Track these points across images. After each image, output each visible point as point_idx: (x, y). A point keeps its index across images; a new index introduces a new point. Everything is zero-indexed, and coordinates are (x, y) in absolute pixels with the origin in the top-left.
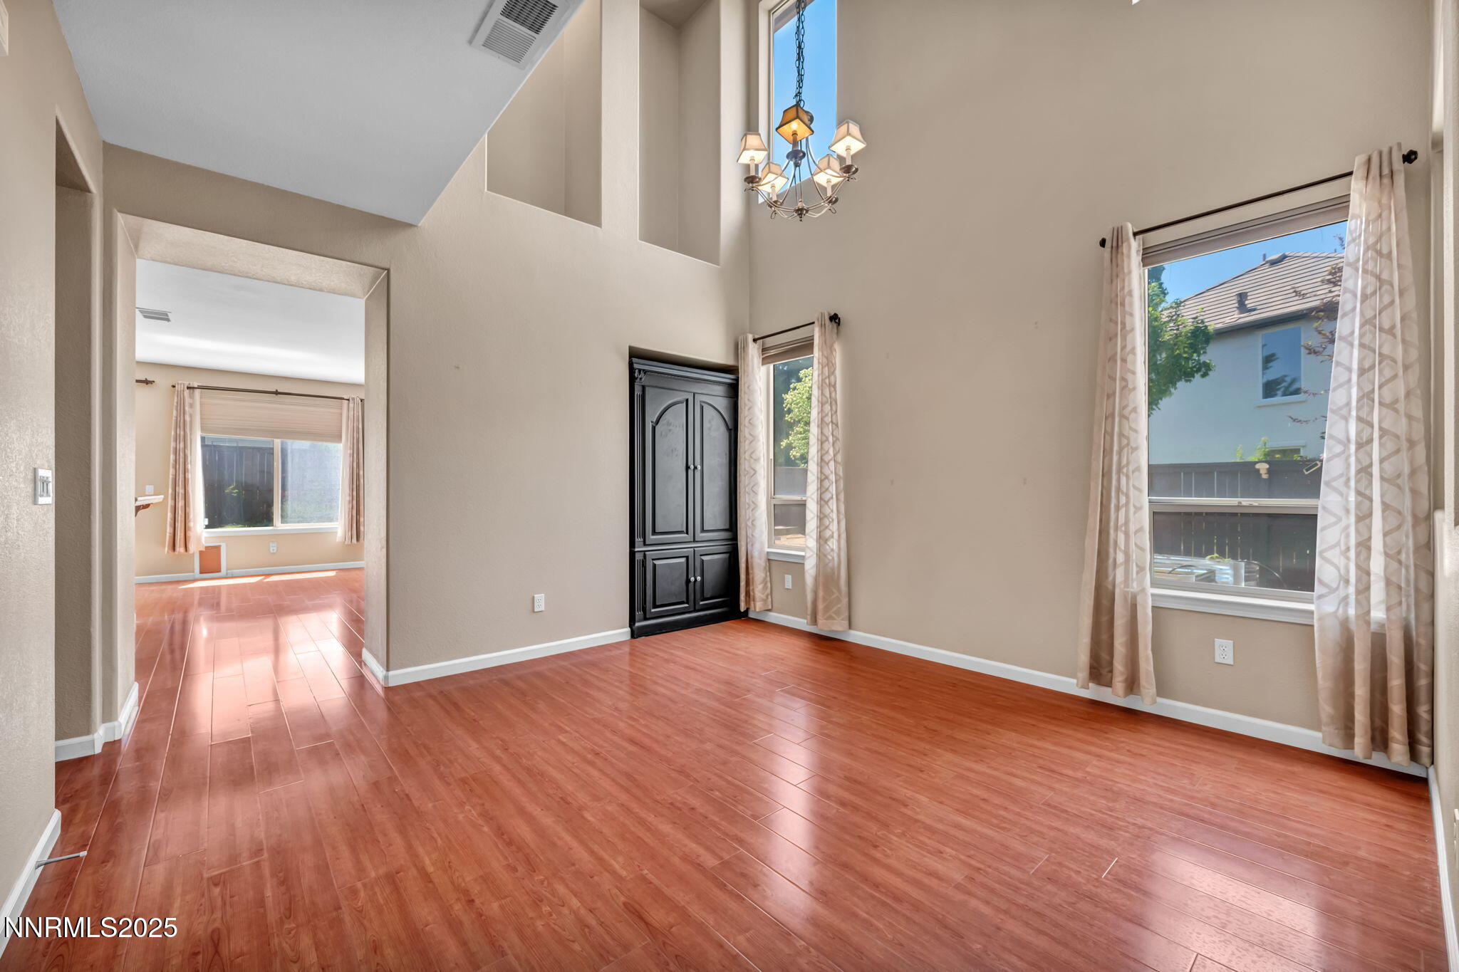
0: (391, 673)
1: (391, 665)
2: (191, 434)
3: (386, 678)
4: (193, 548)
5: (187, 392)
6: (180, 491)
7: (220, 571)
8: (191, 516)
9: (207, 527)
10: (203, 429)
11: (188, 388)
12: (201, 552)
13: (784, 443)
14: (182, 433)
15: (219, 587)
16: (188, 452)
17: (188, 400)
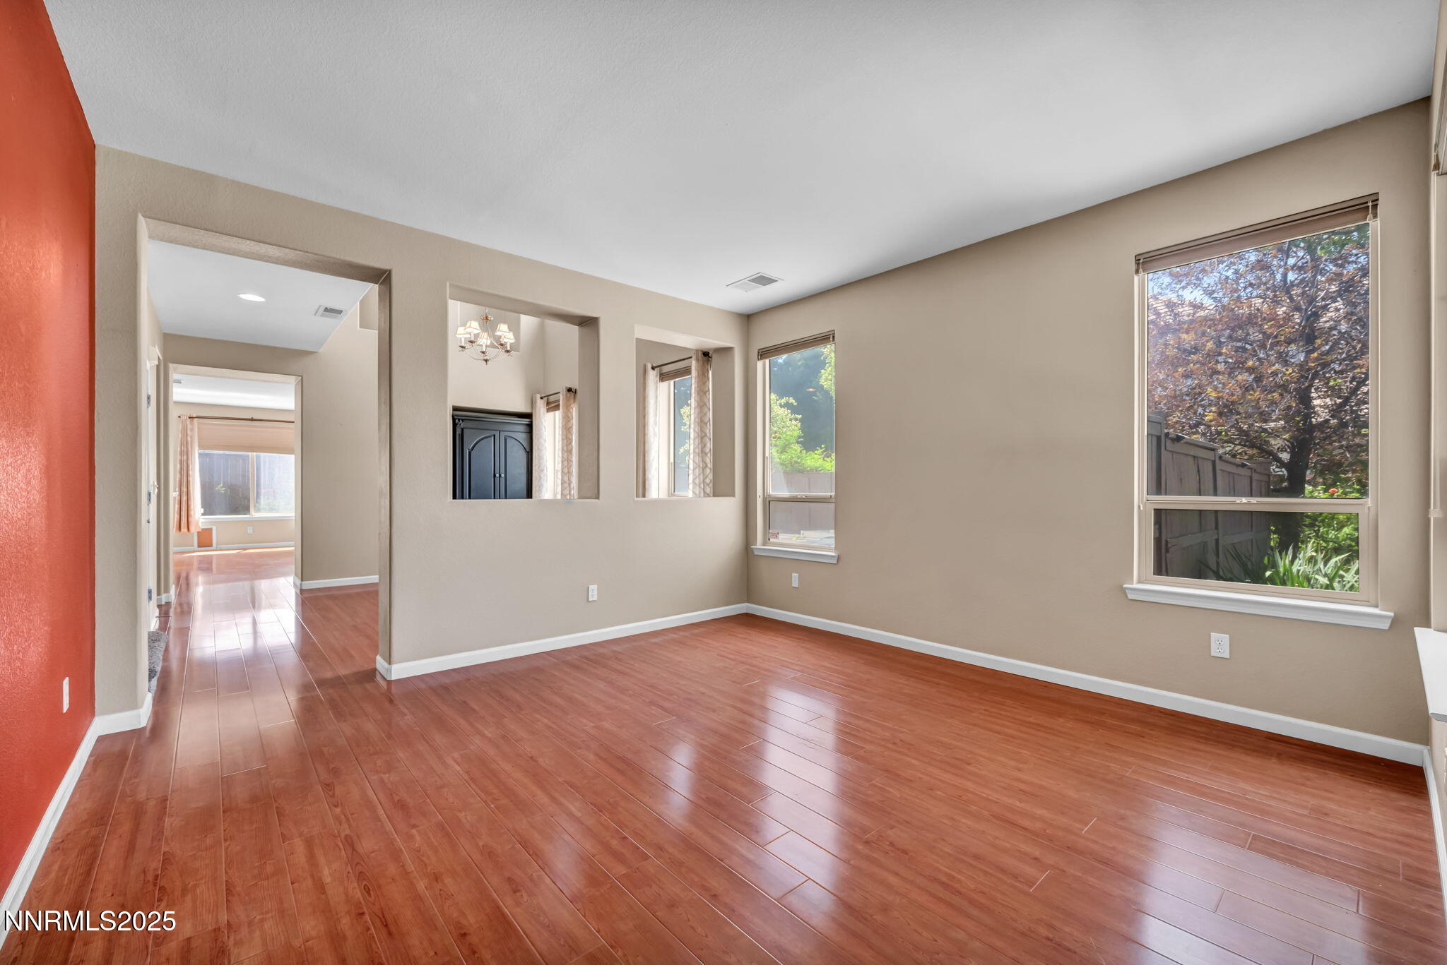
0: (304, 582)
1: (304, 578)
2: (191, 449)
3: (301, 585)
4: (193, 529)
5: (189, 420)
6: (184, 489)
7: (211, 546)
8: (192, 507)
9: (203, 515)
10: (201, 447)
11: (189, 418)
12: (198, 532)
13: (682, 450)
14: (185, 449)
15: (211, 556)
16: (190, 462)
17: (189, 427)
